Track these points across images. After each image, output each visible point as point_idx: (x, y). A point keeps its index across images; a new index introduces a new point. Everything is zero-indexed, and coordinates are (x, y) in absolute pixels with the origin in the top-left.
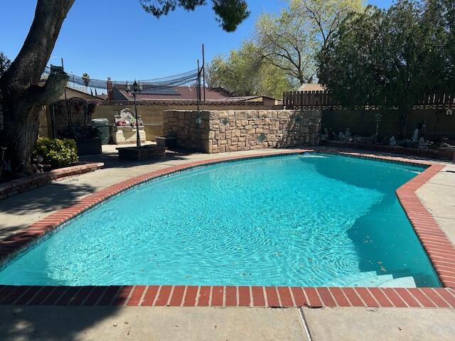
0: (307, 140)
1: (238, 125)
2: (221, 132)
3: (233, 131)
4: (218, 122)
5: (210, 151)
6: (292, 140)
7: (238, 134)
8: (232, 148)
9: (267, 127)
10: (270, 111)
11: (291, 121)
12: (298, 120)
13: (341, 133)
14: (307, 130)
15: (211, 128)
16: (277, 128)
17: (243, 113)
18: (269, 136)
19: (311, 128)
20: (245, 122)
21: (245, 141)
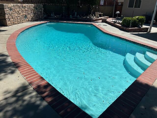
0: (41, 17)
1: (16, 11)
2: (10, 15)
3: (15, 14)
4: (8, 9)
5: (8, 25)
6: (36, 18)
7: (17, 15)
8: (16, 22)
9: (26, 12)
10: (26, 4)
11: (34, 9)
12: (36, 9)
13: (51, 14)
14: (40, 13)
15: (6, 13)
16: (30, 13)
17: (17, 5)
18: (28, 16)
19: (41, 12)
20: (18, 9)
21: (20, 19)
